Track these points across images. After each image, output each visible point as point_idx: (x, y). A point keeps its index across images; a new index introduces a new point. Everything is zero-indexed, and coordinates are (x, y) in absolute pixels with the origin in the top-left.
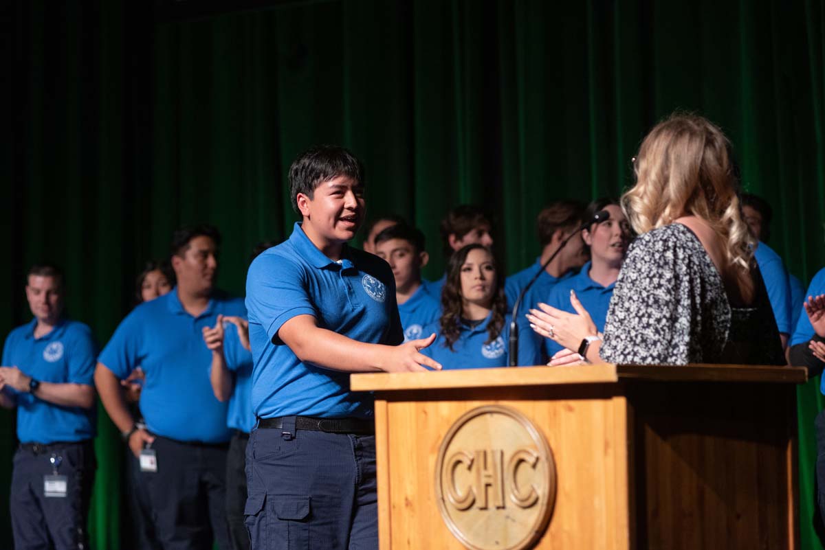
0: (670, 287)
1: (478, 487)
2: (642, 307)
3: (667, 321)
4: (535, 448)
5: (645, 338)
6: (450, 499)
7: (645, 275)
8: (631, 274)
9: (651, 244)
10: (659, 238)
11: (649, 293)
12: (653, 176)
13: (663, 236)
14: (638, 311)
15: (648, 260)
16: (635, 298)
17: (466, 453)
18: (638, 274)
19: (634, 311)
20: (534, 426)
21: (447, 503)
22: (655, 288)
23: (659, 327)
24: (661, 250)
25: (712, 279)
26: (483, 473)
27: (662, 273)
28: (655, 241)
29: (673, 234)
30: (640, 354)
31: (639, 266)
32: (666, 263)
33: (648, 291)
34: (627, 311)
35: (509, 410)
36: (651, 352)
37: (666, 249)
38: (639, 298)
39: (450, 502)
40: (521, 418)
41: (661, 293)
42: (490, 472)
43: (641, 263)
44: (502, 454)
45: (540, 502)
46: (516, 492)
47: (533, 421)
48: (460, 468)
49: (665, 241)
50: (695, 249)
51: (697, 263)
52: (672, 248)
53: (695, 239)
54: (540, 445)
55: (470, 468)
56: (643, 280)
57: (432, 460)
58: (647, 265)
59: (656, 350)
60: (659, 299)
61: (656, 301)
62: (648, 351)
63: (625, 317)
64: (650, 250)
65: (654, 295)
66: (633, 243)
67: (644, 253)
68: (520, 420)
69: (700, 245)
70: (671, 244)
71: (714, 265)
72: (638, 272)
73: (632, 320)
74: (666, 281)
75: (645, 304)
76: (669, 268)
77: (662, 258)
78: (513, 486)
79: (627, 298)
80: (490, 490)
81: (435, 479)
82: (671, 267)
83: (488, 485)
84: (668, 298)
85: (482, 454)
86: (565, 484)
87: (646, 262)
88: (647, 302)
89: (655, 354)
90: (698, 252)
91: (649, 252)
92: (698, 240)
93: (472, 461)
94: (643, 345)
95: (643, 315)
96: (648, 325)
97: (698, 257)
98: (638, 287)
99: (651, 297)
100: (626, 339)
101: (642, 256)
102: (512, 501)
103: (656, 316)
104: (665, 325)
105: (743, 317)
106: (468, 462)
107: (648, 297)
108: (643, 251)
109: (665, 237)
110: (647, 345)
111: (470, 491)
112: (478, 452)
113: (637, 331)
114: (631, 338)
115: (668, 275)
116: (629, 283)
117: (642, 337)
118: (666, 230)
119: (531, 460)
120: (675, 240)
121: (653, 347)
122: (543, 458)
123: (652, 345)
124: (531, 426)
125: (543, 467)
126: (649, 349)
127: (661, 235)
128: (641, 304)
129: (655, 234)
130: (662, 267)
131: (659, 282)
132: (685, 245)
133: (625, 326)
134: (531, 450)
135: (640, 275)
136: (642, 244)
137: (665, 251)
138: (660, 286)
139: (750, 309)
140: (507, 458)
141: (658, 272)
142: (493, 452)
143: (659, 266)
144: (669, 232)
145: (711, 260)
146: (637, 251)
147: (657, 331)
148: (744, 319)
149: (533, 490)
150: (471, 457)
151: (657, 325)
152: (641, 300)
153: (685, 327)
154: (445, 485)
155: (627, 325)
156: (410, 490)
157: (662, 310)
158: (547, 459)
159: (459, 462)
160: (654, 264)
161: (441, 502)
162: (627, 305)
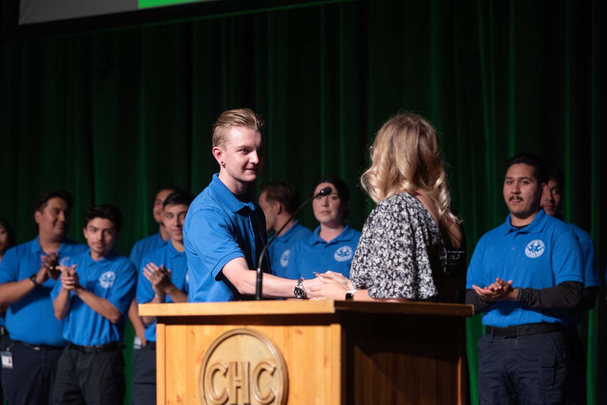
0: (409, 234)
1: (231, 388)
2: (392, 252)
3: (412, 259)
4: (274, 361)
5: (398, 273)
6: (210, 397)
7: (389, 229)
8: (379, 231)
9: (389, 208)
10: (394, 203)
11: (395, 241)
12: (383, 160)
13: (396, 201)
14: (390, 255)
15: (390, 218)
16: (385, 246)
17: (222, 363)
18: (384, 229)
19: (386, 256)
20: (273, 344)
21: (208, 400)
22: (398, 236)
23: (407, 263)
24: (397, 210)
25: (434, 229)
26: (235, 378)
27: (402, 226)
28: (392, 205)
29: (403, 199)
30: (398, 285)
31: (383, 223)
32: (403, 219)
33: (394, 240)
34: (381, 257)
35: (255, 333)
36: (405, 282)
37: (401, 211)
38: (388, 246)
39: (210, 400)
40: (263, 338)
41: (403, 239)
42: (240, 378)
43: (385, 222)
44: (249, 364)
45: (276, 400)
46: (258, 393)
47: (272, 341)
48: (218, 374)
49: (399, 204)
50: (420, 208)
51: (423, 218)
52: (405, 208)
53: (418, 202)
54: (277, 358)
55: (225, 374)
56: (389, 233)
57: (197, 368)
58: (390, 221)
59: (408, 280)
60: (403, 244)
61: (401, 246)
62: (403, 282)
63: (380, 261)
64: (390, 211)
65: (399, 241)
66: (375, 209)
67: (386, 214)
68: (262, 340)
69: (422, 206)
70: (403, 206)
71: (433, 219)
72: (384, 228)
73: (386, 263)
74: (406, 231)
75: (393, 249)
76: (406, 221)
77: (400, 216)
78: (257, 388)
79: (379, 248)
80: (240, 391)
81: (199, 382)
82: (407, 220)
83: (238, 388)
84: (409, 242)
85: (234, 365)
86: (295, 388)
87: (388, 220)
88: (395, 248)
89: (408, 283)
90: (421, 210)
91: (389, 213)
92: (420, 202)
93: (227, 370)
94: (398, 278)
95: (394, 258)
96: (399, 264)
97: (423, 214)
98: (385, 238)
99: (397, 243)
100: (385, 278)
101: (384, 217)
102: (256, 400)
103: (403, 256)
104: (410, 262)
105: (455, 257)
106: (224, 371)
107: (395, 243)
108: (384, 213)
109: (398, 202)
110: (401, 278)
111: (225, 392)
112: (231, 363)
113: (392, 270)
114: (389, 276)
115: (406, 227)
116: (378, 237)
117: (396, 273)
118: (397, 197)
119: (270, 369)
120: (405, 203)
121: (406, 278)
122: (279, 368)
123: (405, 277)
124: (271, 344)
125: (279, 374)
126: (403, 280)
127: (395, 201)
128: (390, 250)
129: (390, 201)
130: (401, 222)
131: (401, 232)
132: (413, 206)
133: (382, 268)
134: (270, 362)
135: (386, 230)
136: (383, 209)
137: (400, 211)
138: (402, 235)
139: (460, 252)
140: (252, 368)
141: (398, 226)
142: (242, 363)
143: (398, 221)
144: (400, 198)
145: (431, 216)
146: (379, 214)
147: (406, 267)
148: (456, 259)
149: (271, 392)
150: (226, 367)
151: (406, 263)
152: (390, 247)
153: (426, 263)
154: (207, 387)
155: (384, 267)
156: (180, 390)
157: (407, 251)
158: (282, 368)
159: (217, 370)
160: (394, 221)
161: (204, 399)
162: (380, 252)
